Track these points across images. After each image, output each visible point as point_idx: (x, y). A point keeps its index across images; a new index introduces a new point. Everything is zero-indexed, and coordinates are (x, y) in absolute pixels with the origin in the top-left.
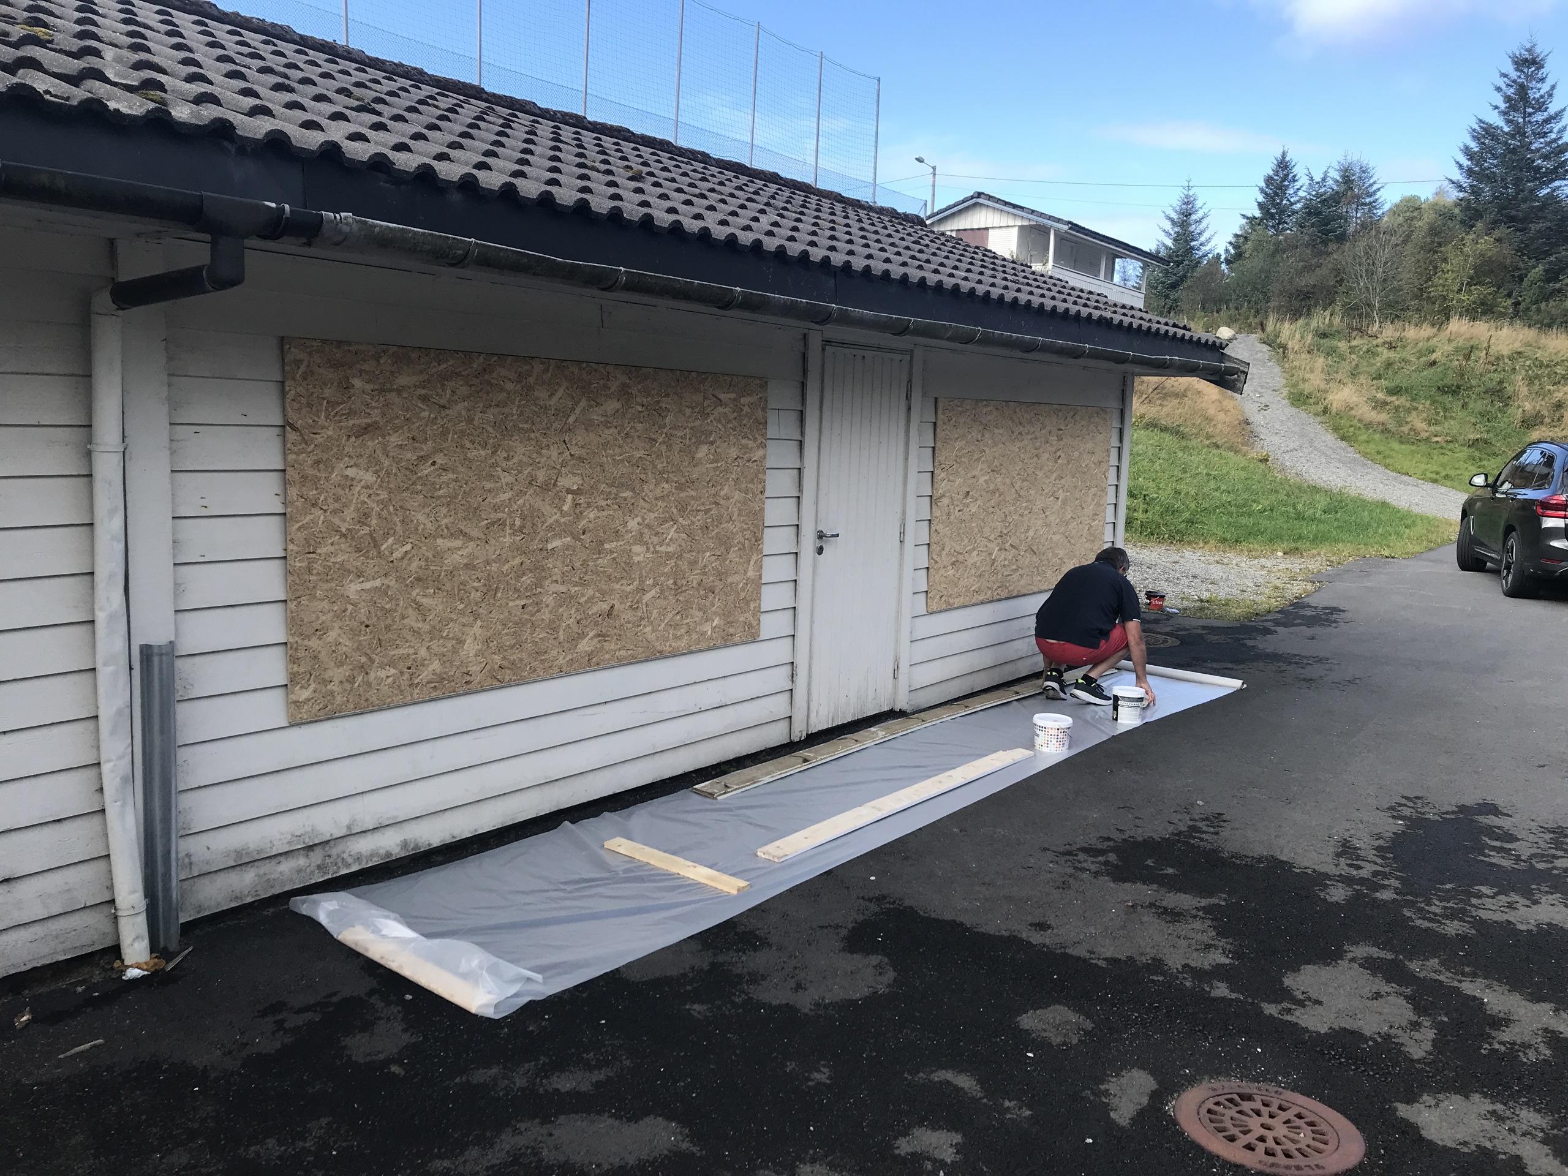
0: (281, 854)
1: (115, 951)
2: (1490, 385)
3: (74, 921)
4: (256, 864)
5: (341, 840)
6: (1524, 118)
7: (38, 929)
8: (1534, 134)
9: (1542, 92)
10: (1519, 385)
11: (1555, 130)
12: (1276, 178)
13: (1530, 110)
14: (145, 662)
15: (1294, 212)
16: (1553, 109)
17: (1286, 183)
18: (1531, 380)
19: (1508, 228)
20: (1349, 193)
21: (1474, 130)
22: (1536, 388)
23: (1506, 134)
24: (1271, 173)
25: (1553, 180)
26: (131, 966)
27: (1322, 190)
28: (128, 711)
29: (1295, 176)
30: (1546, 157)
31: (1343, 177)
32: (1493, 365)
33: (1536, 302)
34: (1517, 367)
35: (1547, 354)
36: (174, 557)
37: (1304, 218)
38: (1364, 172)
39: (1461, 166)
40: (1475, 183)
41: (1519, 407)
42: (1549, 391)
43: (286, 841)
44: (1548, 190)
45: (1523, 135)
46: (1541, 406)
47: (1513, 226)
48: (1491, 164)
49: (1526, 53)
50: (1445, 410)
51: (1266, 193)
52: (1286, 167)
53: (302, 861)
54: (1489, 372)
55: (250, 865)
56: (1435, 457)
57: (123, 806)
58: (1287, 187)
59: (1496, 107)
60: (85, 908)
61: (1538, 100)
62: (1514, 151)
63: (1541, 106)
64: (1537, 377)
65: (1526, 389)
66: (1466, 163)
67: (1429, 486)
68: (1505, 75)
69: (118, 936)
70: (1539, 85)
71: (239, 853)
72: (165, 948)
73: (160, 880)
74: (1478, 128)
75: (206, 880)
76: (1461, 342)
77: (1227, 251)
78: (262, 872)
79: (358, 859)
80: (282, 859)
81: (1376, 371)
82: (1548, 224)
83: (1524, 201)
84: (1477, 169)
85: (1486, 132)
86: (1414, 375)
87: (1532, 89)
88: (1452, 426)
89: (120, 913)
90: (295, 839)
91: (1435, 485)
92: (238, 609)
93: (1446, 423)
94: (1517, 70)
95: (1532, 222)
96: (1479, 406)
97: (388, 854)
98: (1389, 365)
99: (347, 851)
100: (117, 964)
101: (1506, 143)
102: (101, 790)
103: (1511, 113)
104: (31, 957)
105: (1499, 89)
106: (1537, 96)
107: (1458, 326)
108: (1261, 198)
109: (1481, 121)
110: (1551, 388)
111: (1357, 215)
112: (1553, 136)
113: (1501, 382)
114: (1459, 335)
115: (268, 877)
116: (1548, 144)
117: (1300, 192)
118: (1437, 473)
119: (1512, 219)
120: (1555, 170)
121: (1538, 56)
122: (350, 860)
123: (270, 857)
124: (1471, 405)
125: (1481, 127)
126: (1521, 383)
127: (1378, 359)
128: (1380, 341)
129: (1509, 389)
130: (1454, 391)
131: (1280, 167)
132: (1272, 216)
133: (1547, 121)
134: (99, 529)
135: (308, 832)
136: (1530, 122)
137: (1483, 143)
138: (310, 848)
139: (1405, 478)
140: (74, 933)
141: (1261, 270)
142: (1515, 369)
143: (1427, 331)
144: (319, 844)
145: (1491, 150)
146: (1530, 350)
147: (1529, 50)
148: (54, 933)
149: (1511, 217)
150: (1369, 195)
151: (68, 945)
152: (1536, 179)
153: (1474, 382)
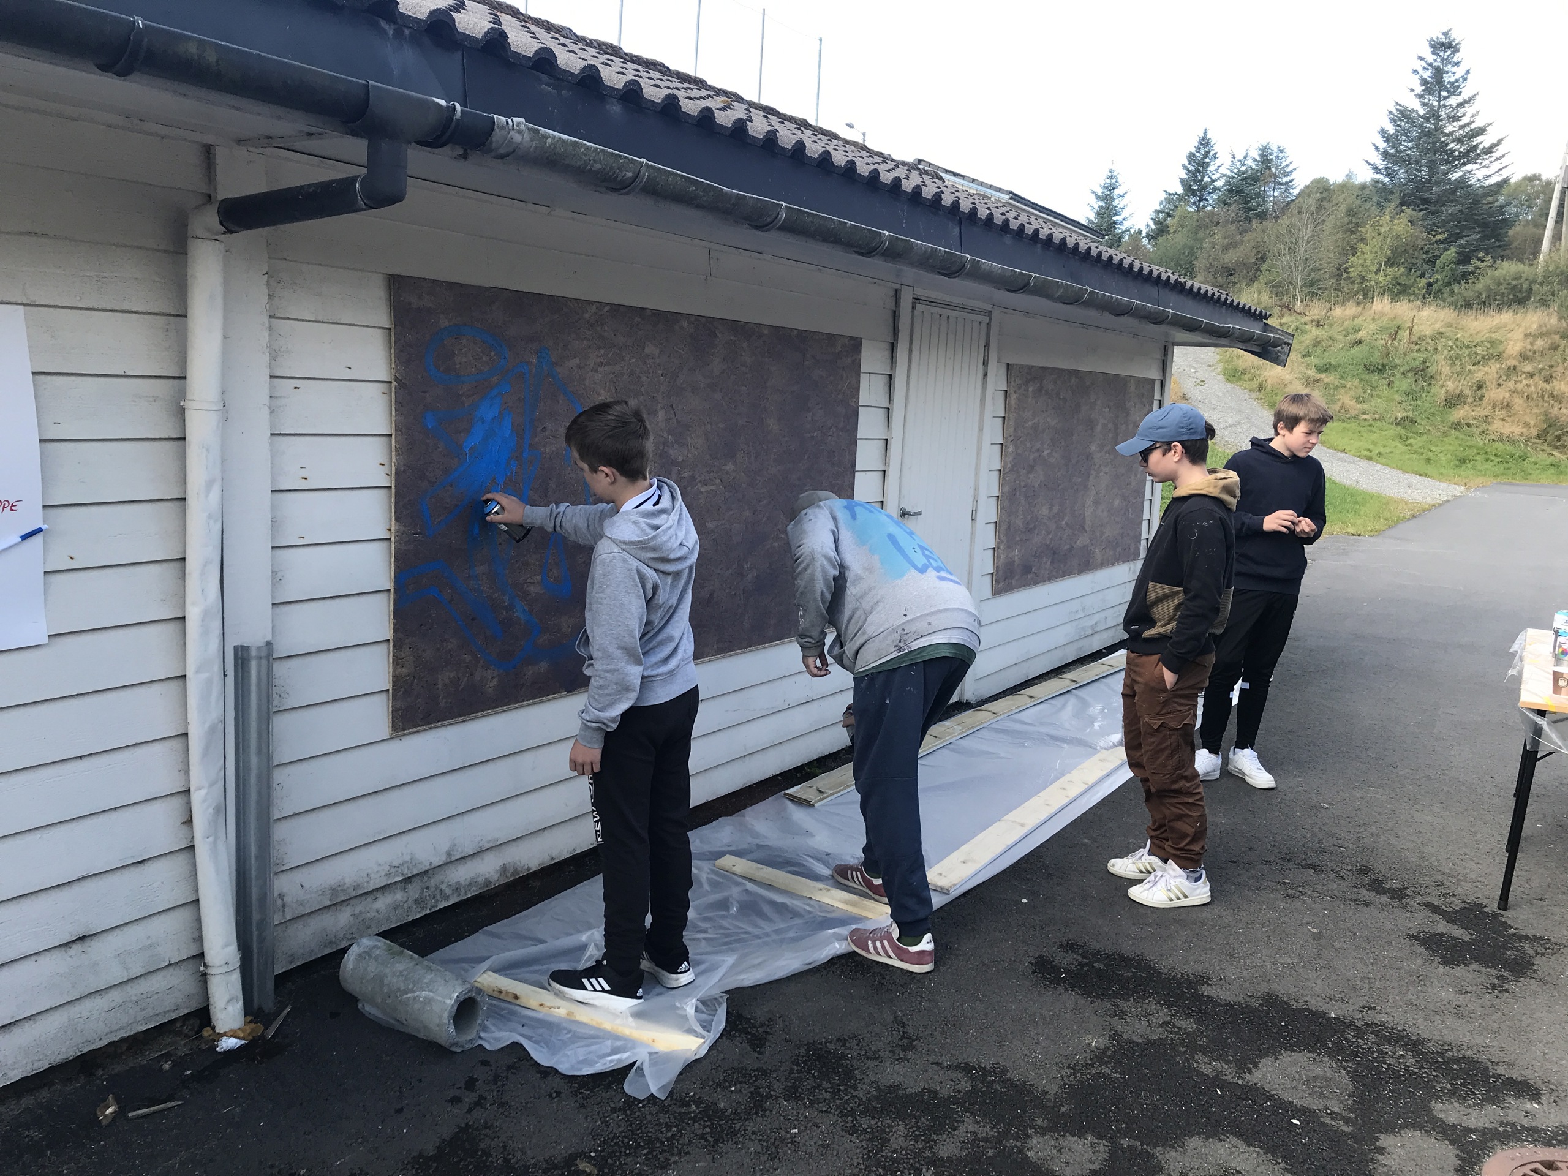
0: (377, 890)
1: (203, 1015)
2: (1414, 365)
3: (157, 983)
4: (352, 902)
5: (439, 869)
6: (1439, 101)
7: (116, 996)
8: (1449, 117)
9: (1457, 76)
10: (1441, 365)
11: (1469, 115)
12: (1198, 154)
13: (1444, 94)
14: (240, 667)
15: (1215, 189)
16: (1466, 94)
17: (1207, 160)
18: (1453, 360)
19: (1421, 210)
20: (1268, 172)
21: (1390, 113)
22: (1458, 368)
23: (1422, 117)
24: (1193, 150)
25: (1464, 164)
26: (225, 1034)
27: (1243, 168)
28: (221, 726)
29: (1216, 153)
30: (1459, 141)
31: (1262, 156)
32: (1416, 344)
33: (1449, 284)
34: (1439, 348)
35: (1467, 335)
36: (273, 539)
37: (1226, 196)
38: (1281, 151)
39: (1377, 148)
40: (1390, 165)
41: (1442, 386)
42: (1470, 371)
43: (384, 873)
44: (1460, 174)
45: (1438, 118)
46: (1463, 386)
47: (1427, 209)
48: (1406, 147)
49: (1443, 37)
50: (1373, 388)
51: (1188, 170)
52: (1208, 144)
53: (399, 896)
54: (1413, 351)
55: (345, 904)
56: (1365, 435)
57: (215, 842)
58: (1208, 164)
59: (1412, 90)
60: (170, 965)
61: (1454, 83)
62: (1429, 134)
63: (1454, 89)
64: (1458, 357)
65: (1448, 368)
66: (1382, 145)
67: (1364, 463)
68: (1421, 59)
69: (207, 998)
70: (1455, 69)
71: (334, 890)
72: (260, 1009)
73: (254, 928)
74: (1395, 111)
75: (299, 925)
76: (1385, 321)
77: (1148, 226)
78: (357, 911)
79: (457, 889)
80: (379, 895)
81: (1305, 348)
82: (1460, 207)
83: (1437, 183)
84: (1392, 151)
85: (1404, 115)
86: (1342, 353)
87: (1447, 72)
88: (1377, 404)
89: (210, 971)
90: (393, 870)
91: (1371, 463)
92: (337, 601)
93: (1374, 401)
94: (1433, 53)
95: (1444, 205)
96: (1404, 384)
97: (487, 882)
98: (1317, 343)
99: (446, 881)
100: (206, 1032)
101: (1421, 126)
102: (189, 822)
103: (1427, 96)
104: (107, 1030)
105: (1415, 72)
106: (1452, 80)
107: (1381, 305)
108: (1184, 176)
109: (1397, 104)
110: (1471, 367)
111: (1274, 194)
112: (1465, 120)
113: (1424, 362)
114: (1382, 314)
115: (364, 916)
116: (1462, 127)
117: (1221, 171)
118: (1370, 450)
119: (1426, 201)
120: (1466, 155)
121: (1454, 40)
122: (448, 891)
123: (367, 893)
124: (1397, 384)
125: (1398, 110)
126: (1444, 363)
127: (1307, 336)
128: (1307, 319)
129: (1432, 370)
130: (1381, 370)
131: (1202, 144)
132: (1194, 193)
133: (1461, 105)
134: (192, 502)
135: (406, 862)
136: (1445, 106)
137: (1399, 126)
138: (408, 880)
139: (1342, 455)
140: (156, 997)
141: (1185, 246)
142: (1436, 349)
143: (1351, 309)
144: (417, 875)
145: (1406, 132)
146: (1451, 331)
147: (1446, 34)
148: (134, 998)
149: (1424, 199)
150: (1286, 175)
151: (150, 1012)
152: (1448, 162)
153: (1397, 361)
